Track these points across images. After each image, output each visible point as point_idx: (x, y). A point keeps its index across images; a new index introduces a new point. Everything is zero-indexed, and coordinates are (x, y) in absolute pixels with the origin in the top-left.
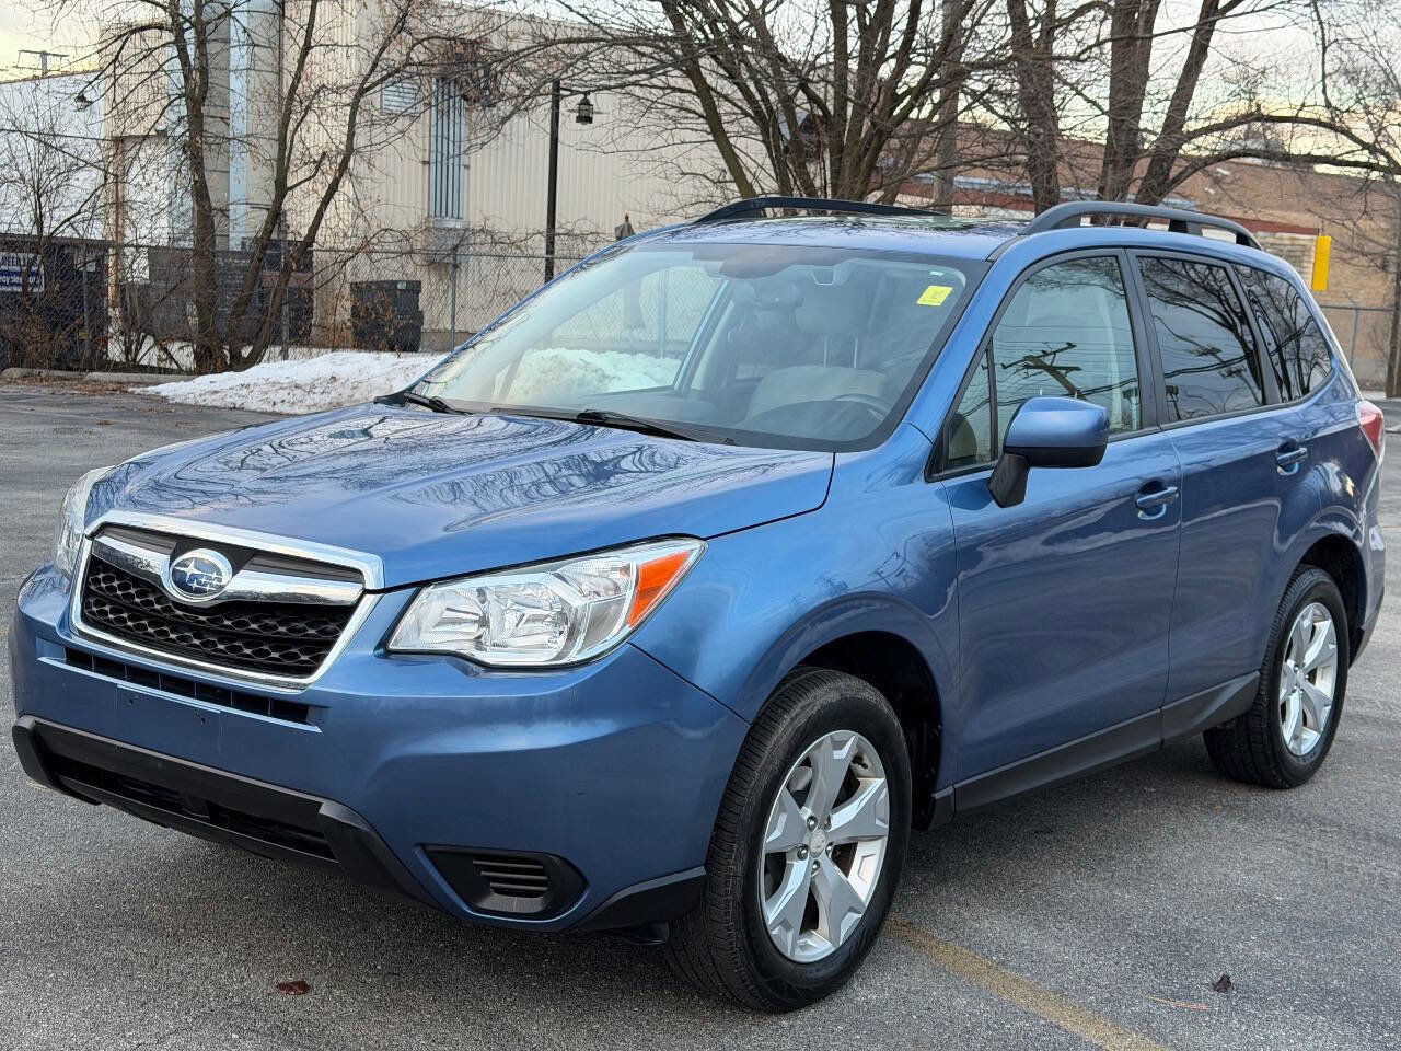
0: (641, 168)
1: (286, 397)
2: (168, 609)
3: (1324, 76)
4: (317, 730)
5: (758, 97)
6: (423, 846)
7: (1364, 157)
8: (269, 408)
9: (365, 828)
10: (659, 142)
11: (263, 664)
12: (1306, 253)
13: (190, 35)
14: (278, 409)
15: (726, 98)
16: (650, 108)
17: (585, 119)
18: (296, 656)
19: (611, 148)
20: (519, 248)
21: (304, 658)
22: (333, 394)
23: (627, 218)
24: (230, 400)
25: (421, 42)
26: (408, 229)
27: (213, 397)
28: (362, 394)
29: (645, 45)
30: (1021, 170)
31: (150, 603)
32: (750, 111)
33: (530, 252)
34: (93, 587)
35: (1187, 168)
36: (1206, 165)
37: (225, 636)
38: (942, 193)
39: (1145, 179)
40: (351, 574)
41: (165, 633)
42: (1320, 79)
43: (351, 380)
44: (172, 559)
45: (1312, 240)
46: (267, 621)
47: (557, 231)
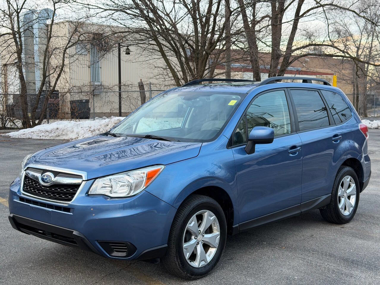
0: (144, 66)
1: (44, 135)
2: (41, 187)
3: (329, 33)
4: (72, 214)
5: (174, 45)
6: (97, 241)
7: (341, 54)
8: (39, 138)
9: (83, 237)
10: (148, 59)
11: (61, 199)
12: (331, 80)
13: (17, 36)
14: (41, 138)
15: (165, 46)
16: (144, 50)
17: (128, 53)
18: (68, 197)
19: (135, 61)
20: (111, 89)
21: (70, 197)
22: (57, 133)
23: (141, 80)
24: (28, 136)
25: (82, 34)
26: (80, 86)
27: (23, 136)
28: (65, 132)
29: (142, 32)
30: (248, 62)
31: (37, 186)
32: (172, 49)
33: (114, 91)
34: (25, 182)
35: (293, 59)
36: (298, 58)
37: (53, 193)
38: (228, 69)
39: (282, 63)
40: (80, 177)
41: (40, 193)
42: (328, 34)
43: (62, 129)
44: (42, 175)
45: (332, 77)
46: (62, 189)
47: (122, 84)
